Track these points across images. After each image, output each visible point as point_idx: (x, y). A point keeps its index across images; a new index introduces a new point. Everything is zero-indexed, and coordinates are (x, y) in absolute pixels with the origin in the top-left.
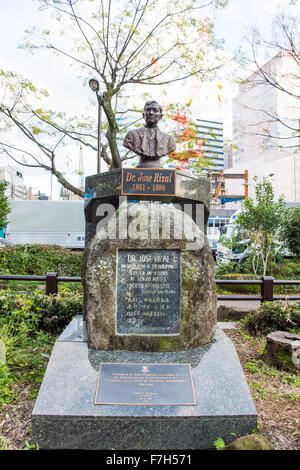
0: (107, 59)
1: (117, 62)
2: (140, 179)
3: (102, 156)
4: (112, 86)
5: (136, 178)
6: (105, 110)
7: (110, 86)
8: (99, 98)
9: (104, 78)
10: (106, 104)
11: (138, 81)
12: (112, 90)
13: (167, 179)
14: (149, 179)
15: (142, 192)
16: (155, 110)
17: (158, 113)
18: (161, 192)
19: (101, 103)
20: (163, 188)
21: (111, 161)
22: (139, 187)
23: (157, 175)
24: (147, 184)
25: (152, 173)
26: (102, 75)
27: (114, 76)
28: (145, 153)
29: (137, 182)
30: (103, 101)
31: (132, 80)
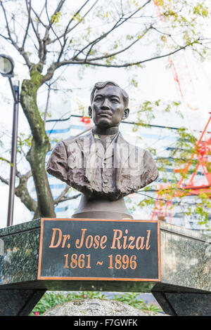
0: (30, 21)
1: (49, 28)
2: (79, 243)
3: (19, 194)
4: (40, 70)
5: (72, 241)
6: (26, 112)
7: (35, 70)
8: (15, 90)
9: (24, 55)
10: (27, 100)
11: (86, 62)
12: (39, 77)
13: (141, 243)
14: (99, 242)
15: (85, 272)
16: (112, 99)
17: (120, 106)
18: (128, 273)
19: (19, 100)
20: (132, 263)
21: (36, 205)
22: (78, 261)
23: (117, 234)
24: (97, 254)
25: (107, 229)
26: (21, 50)
27: (43, 52)
28: (92, 187)
29: (73, 250)
30: (23, 96)
31: (75, 60)
